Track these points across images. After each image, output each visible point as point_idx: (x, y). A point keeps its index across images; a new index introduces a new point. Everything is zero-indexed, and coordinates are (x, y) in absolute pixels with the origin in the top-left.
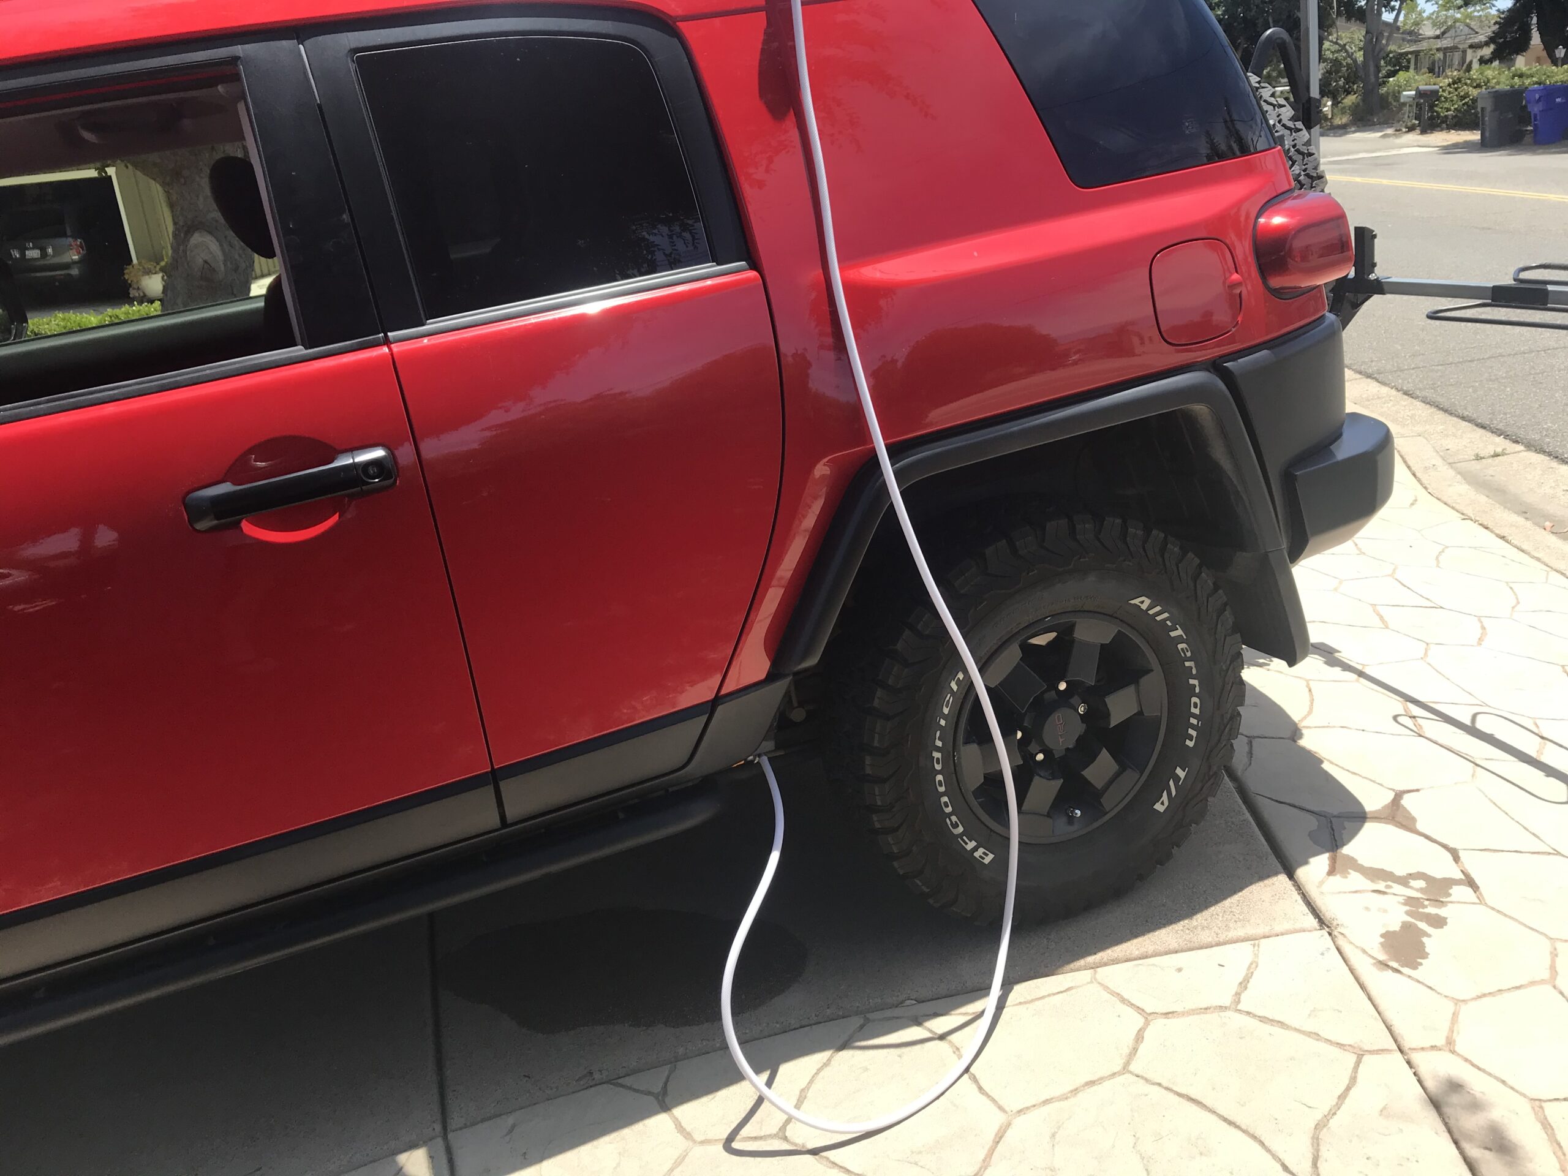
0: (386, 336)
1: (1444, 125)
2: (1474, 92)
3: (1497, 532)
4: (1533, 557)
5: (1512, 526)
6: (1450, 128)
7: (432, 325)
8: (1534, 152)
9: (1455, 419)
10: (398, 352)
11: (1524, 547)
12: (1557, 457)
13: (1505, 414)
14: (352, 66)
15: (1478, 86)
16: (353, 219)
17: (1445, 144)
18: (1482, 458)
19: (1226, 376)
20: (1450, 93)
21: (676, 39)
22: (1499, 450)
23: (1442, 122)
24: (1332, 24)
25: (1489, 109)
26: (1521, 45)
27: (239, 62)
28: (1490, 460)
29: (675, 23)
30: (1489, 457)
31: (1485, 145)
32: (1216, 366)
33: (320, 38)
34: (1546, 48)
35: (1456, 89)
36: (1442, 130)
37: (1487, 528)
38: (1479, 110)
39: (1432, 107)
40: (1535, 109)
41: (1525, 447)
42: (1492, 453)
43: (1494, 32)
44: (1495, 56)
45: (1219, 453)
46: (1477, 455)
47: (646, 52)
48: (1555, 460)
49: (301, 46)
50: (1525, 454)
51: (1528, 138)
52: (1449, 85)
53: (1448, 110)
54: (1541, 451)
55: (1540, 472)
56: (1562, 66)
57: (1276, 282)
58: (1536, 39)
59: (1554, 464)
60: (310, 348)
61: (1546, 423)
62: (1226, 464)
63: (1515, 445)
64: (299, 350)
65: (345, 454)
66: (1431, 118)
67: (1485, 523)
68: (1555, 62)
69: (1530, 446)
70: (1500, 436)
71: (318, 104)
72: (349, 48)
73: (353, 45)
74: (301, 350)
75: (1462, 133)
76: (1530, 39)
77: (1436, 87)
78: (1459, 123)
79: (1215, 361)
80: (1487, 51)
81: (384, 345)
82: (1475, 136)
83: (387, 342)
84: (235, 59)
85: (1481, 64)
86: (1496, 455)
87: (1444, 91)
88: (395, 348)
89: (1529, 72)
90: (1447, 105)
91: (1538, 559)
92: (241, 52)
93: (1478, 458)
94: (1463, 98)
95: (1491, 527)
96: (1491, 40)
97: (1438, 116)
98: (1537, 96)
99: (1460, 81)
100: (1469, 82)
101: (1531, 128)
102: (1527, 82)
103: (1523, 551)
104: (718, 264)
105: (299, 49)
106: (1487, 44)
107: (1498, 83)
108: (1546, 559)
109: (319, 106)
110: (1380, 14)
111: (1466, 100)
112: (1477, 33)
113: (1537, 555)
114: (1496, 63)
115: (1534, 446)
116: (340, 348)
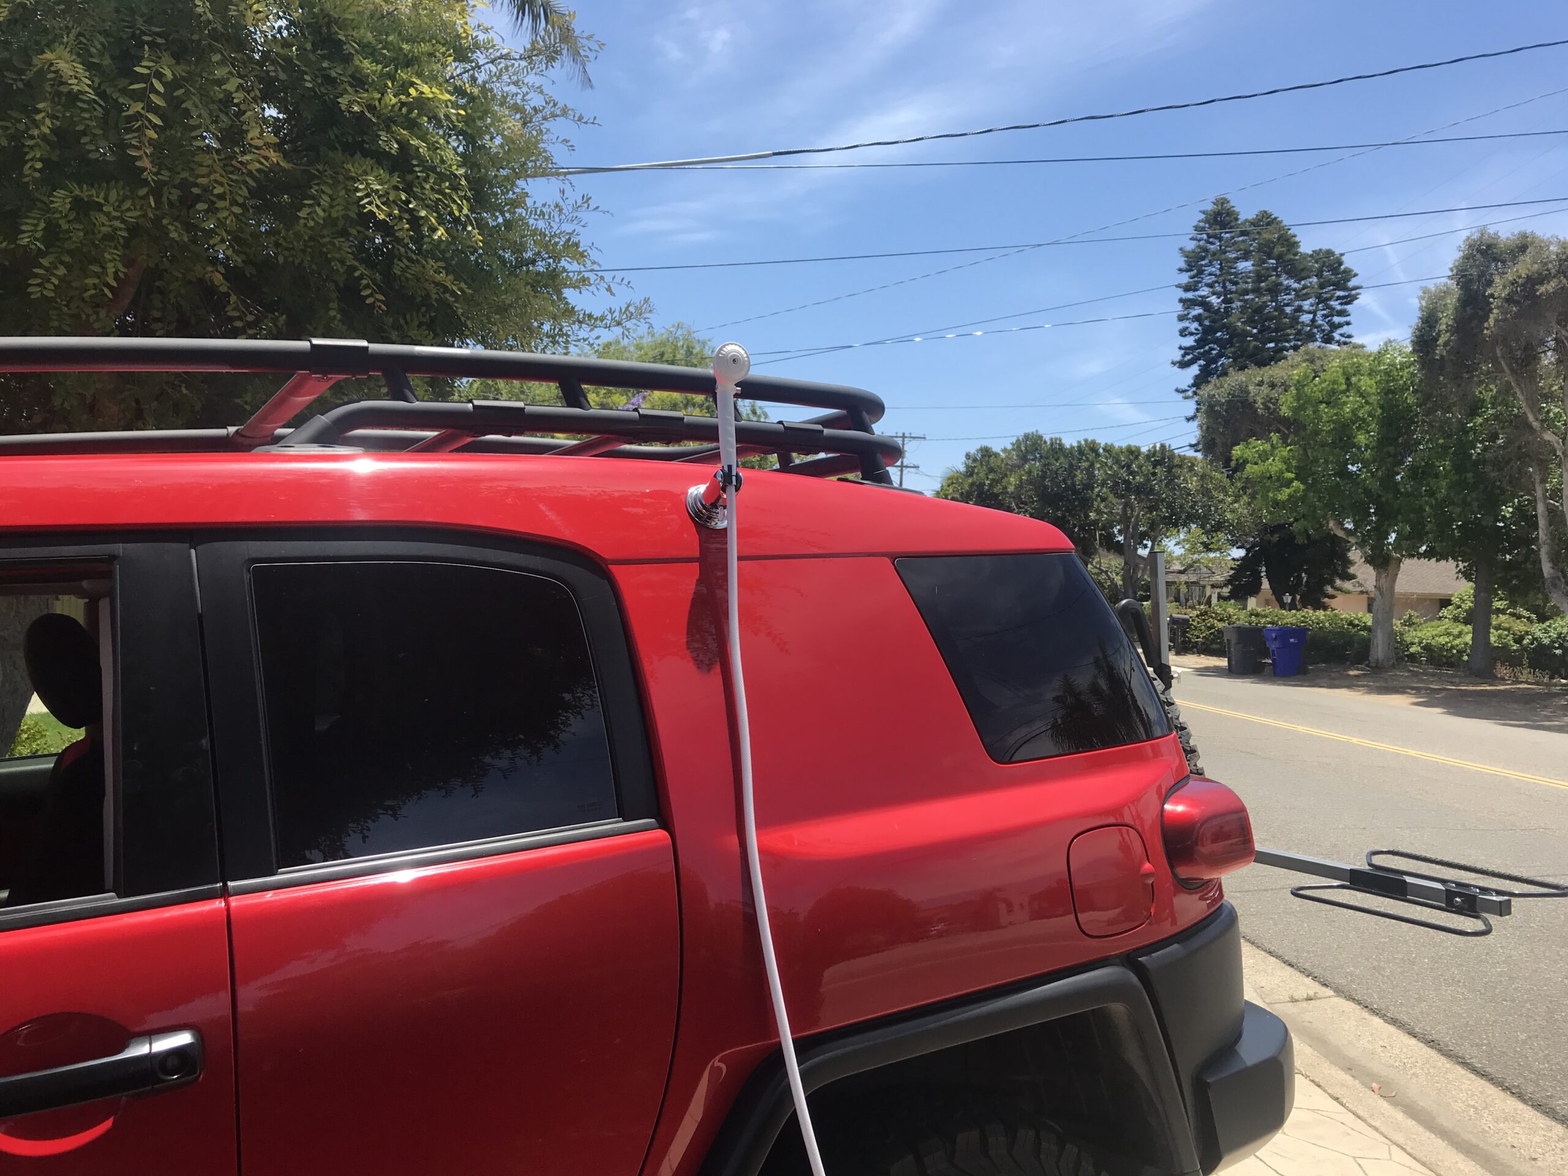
0: (225, 885)
1: (1195, 650)
2: (1220, 625)
3: (1330, 1092)
4: (1370, 1126)
5: (1343, 1085)
6: (1200, 653)
7: (285, 875)
8: (1274, 682)
9: (1263, 953)
10: (237, 907)
11: (1360, 1113)
12: (1367, 1007)
13: (1308, 952)
14: (247, 577)
15: (1221, 620)
16: (212, 747)
17: (1198, 666)
18: (1297, 1001)
19: (1141, 971)
20: (1198, 623)
21: (606, 582)
22: (1311, 993)
23: (1193, 647)
24: (1095, 552)
25: (1233, 642)
26: (1254, 589)
27: (116, 562)
28: (1305, 1004)
29: (607, 565)
30: (1302, 1000)
31: (1232, 672)
32: (1130, 960)
33: (216, 545)
34: (1274, 593)
35: (1204, 620)
36: (1193, 653)
37: (1319, 1086)
38: (1225, 639)
39: (1184, 632)
40: (1273, 646)
41: (1335, 991)
42: (1305, 996)
43: (1230, 576)
44: (1233, 595)
45: (1132, 1054)
46: (1292, 997)
47: (573, 591)
48: (1365, 1009)
49: (193, 551)
50: (1336, 1000)
51: (1268, 670)
52: (1197, 616)
53: (1198, 637)
54: (1350, 998)
55: (1355, 1023)
56: (1290, 610)
57: (1184, 872)
58: (1265, 584)
59: (1366, 1014)
60: (125, 897)
61: (1349, 967)
62: (1140, 1068)
63: (1324, 989)
64: (109, 899)
65: (142, 1038)
66: (1184, 642)
67: (1317, 1080)
68: (1283, 606)
69: (1339, 992)
70: (1308, 976)
71: (198, 614)
72: (247, 557)
73: (254, 555)
74: (111, 898)
75: (1211, 658)
76: (1261, 584)
77: (1187, 617)
78: (1205, 649)
79: (1128, 955)
80: (1226, 591)
81: (221, 897)
82: (1223, 662)
83: (225, 894)
84: (113, 558)
85: (1218, 600)
86: (1309, 999)
87: (1193, 620)
88: (234, 902)
89: (1263, 613)
90: (1196, 633)
91: (1376, 1129)
92: (121, 551)
93: (1293, 1000)
94: (1210, 628)
95: (1323, 1085)
96: (1228, 582)
97: (1190, 641)
98: (1274, 635)
99: (1207, 614)
100: (1214, 615)
101: (1270, 661)
102: (1263, 621)
103: (1359, 1117)
104: (625, 820)
105: (190, 556)
106: (1226, 585)
107: (1239, 619)
108: (1383, 1129)
109: (200, 616)
110: (1136, 549)
111: (1213, 631)
112: (1214, 573)
113: (1374, 1124)
114: (1232, 601)
115: (1343, 992)
116: (164, 898)
